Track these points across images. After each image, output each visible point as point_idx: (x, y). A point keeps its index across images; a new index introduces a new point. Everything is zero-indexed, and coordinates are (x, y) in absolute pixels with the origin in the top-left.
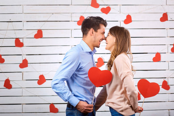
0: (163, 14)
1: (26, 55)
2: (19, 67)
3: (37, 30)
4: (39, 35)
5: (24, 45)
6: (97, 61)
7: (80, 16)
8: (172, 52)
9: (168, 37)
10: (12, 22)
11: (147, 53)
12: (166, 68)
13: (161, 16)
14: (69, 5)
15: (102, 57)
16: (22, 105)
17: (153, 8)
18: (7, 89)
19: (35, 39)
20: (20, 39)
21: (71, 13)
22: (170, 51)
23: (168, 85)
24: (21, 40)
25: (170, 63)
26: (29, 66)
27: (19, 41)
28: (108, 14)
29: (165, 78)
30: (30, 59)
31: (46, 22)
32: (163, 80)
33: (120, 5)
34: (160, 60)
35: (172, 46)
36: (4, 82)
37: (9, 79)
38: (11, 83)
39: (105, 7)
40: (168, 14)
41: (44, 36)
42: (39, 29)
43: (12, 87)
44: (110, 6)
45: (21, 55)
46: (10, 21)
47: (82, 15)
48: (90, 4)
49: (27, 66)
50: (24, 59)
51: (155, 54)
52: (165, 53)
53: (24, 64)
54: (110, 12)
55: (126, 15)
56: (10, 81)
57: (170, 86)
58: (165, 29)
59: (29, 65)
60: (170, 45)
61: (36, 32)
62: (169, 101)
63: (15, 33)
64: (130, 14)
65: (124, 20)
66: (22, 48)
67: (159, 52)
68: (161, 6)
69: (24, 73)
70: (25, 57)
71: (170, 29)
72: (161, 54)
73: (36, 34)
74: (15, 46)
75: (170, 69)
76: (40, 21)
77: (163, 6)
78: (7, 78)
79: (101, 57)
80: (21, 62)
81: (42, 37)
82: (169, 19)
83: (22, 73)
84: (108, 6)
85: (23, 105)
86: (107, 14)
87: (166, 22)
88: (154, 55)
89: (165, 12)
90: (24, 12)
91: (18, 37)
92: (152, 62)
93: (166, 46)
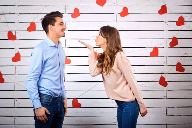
0: (161, 6)
1: (19, 48)
2: (11, 60)
3: (30, 23)
5: (17, 39)
7: (75, 8)
9: (167, 30)
10: (5, 14)
11: (145, 47)
13: (160, 8)
15: (96, 51)
16: (14, 99)
19: (28, 32)
21: (66, 5)
22: (168, 45)
23: (166, 82)
24: (14, 33)
25: (168, 58)
26: (22, 59)
27: (12, 34)
28: (104, 6)
29: (164, 74)
30: (23, 53)
31: (40, 15)
32: (160, 76)
34: (158, 55)
35: (171, 40)
37: (1, 72)
38: (3, 77)
40: (167, 6)
41: (37, 29)
42: (32, 22)
43: (5, 81)
45: (14, 48)
46: (3, 13)
47: (76, 7)
49: (19, 60)
50: (17, 52)
51: (153, 48)
52: (164, 48)
53: (17, 58)
54: (105, 4)
55: (123, 8)
56: (3, 75)
57: (168, 83)
58: (164, 22)
59: (21, 58)
60: (169, 39)
61: (29, 25)
62: (166, 98)
63: (8, 26)
64: (126, 6)
65: (120, 13)
66: (15, 41)
67: (157, 46)
69: (16, 67)
70: (18, 50)
71: (169, 22)
72: (158, 49)
73: (29, 27)
74: (7, 39)
75: (168, 65)
76: (33, 14)
80: (14, 56)
81: (35, 29)
82: (168, 11)
83: (14, 67)
85: (16, 99)
86: (102, 6)
87: (165, 14)
88: (151, 50)
89: (164, 4)
90: (17, 5)
91: (10, 30)
92: (149, 56)
93: (165, 40)
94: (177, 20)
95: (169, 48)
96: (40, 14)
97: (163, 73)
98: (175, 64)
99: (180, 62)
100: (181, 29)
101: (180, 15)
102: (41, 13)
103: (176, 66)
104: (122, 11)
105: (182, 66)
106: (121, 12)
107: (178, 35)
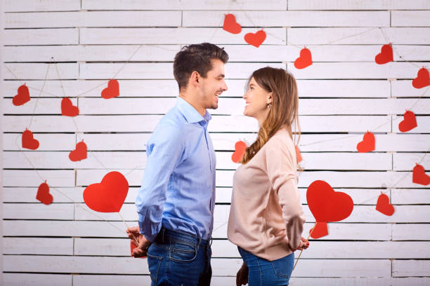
0: (381, 47)
1: (85, 133)
2: (68, 157)
3: (108, 81)
4: (112, 90)
5: (80, 113)
6: (234, 149)
8: (400, 132)
9: (394, 97)
10: (57, 62)
11: (347, 133)
12: (388, 167)
13: (378, 51)
14: (177, 27)
15: (244, 139)
16: (72, 239)
17: (360, 34)
18: (43, 205)
19: (103, 99)
20: (72, 100)
22: (396, 129)
23: (391, 206)
24: (74, 102)
25: (396, 155)
26: (90, 156)
27: (70, 103)
28: (261, 46)
29: (385, 188)
30: (91, 143)
31: (128, 64)
32: (379, 193)
33: (287, 27)
34: (374, 149)
35: (402, 119)
36: (37, 189)
37: (47, 183)
38: (51, 192)
39: (254, 31)
40: (393, 47)
41: (121, 94)
42: (111, 78)
43: (54, 201)
44: (265, 30)
45: (74, 133)
46: (52, 60)
48: (222, 25)
49: (84, 157)
50: (79, 141)
51: (363, 135)
52: (386, 133)
53: (79, 153)
54: (264, 43)
55: (300, 49)
56: (50, 189)
57: (395, 207)
58: (386, 79)
59: (88, 153)
60: (398, 115)
61: (105, 85)
62: (391, 240)
63: (62, 87)
64: (307, 48)
65: (294, 61)
66: (76, 118)
67: (371, 130)
68: (379, 29)
69: (78, 171)
70: (81, 138)
71: (398, 79)
72: (377, 137)
73: (106, 89)
74: (60, 113)
75: (394, 169)
76: (114, 62)
77: (383, 29)
78: (43, 182)
79: (243, 141)
80: (73, 148)
81: (119, 95)
82: (395, 57)
83: (74, 172)
84: (260, 29)
85: (76, 239)
86: (258, 46)
87: (390, 64)
88: (360, 138)
89: (387, 43)
90: (81, 43)
91: (67, 96)
92: (356, 152)
93: (389, 117)
94: (415, 76)
95: (398, 134)
96: (129, 62)
97: (384, 186)
98: (412, 169)
99: (422, 164)
100: (424, 96)
101: (421, 65)
102: (131, 60)
103: (412, 173)
104: (299, 56)
105: (427, 173)
106: (298, 59)
107: (417, 107)
